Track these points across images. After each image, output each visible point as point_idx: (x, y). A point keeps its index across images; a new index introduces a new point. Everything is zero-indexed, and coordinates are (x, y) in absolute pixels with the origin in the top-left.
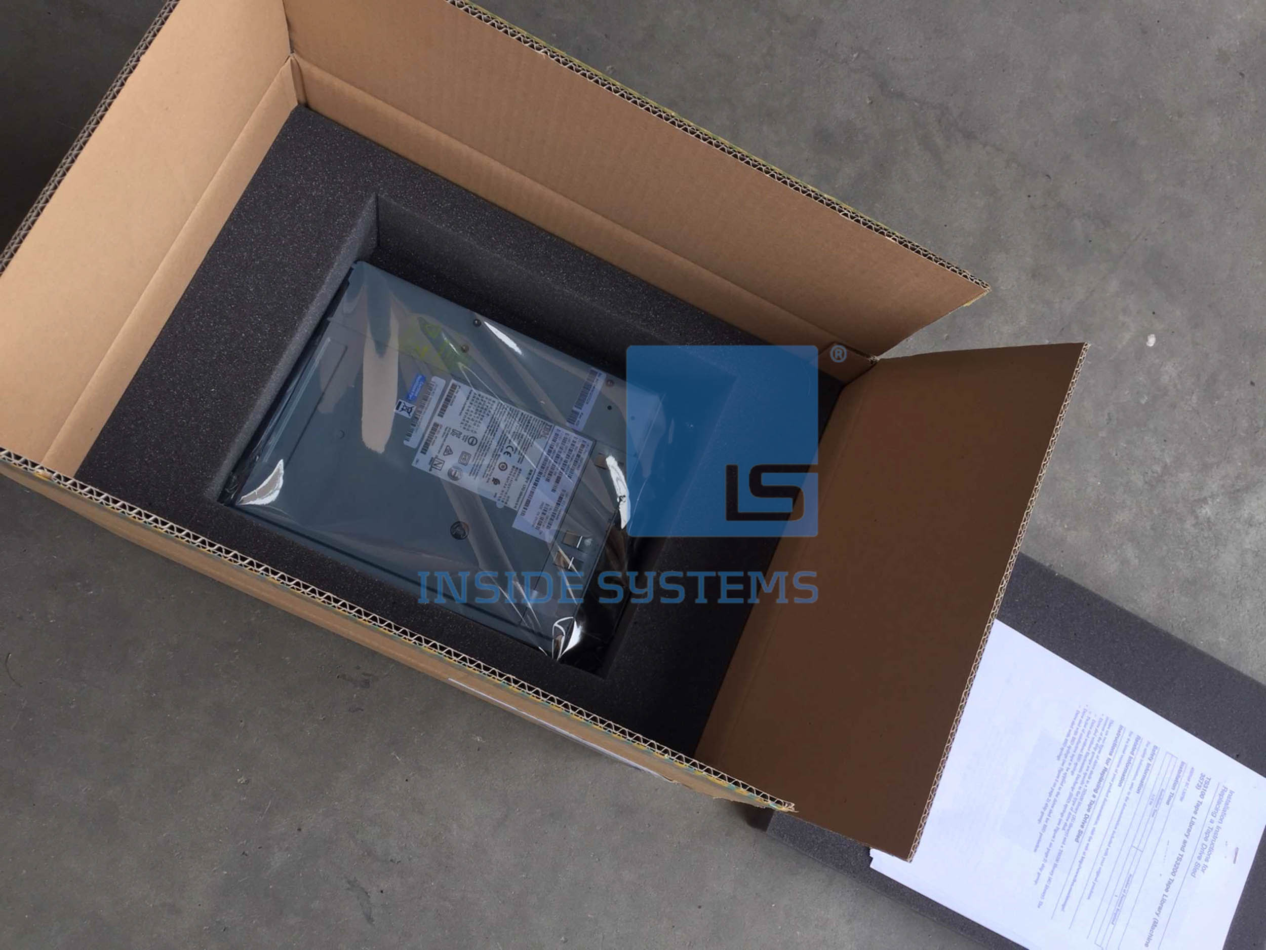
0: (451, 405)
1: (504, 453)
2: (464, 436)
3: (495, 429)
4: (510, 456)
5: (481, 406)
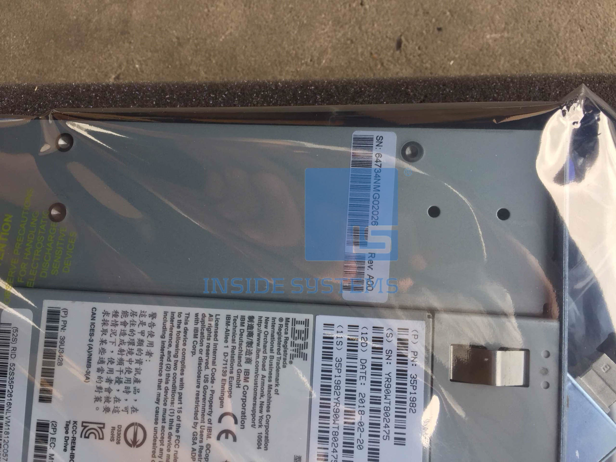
0: (60, 364)
1: (218, 438)
2: (113, 428)
3: (178, 384)
4: (235, 439)
5: (126, 339)
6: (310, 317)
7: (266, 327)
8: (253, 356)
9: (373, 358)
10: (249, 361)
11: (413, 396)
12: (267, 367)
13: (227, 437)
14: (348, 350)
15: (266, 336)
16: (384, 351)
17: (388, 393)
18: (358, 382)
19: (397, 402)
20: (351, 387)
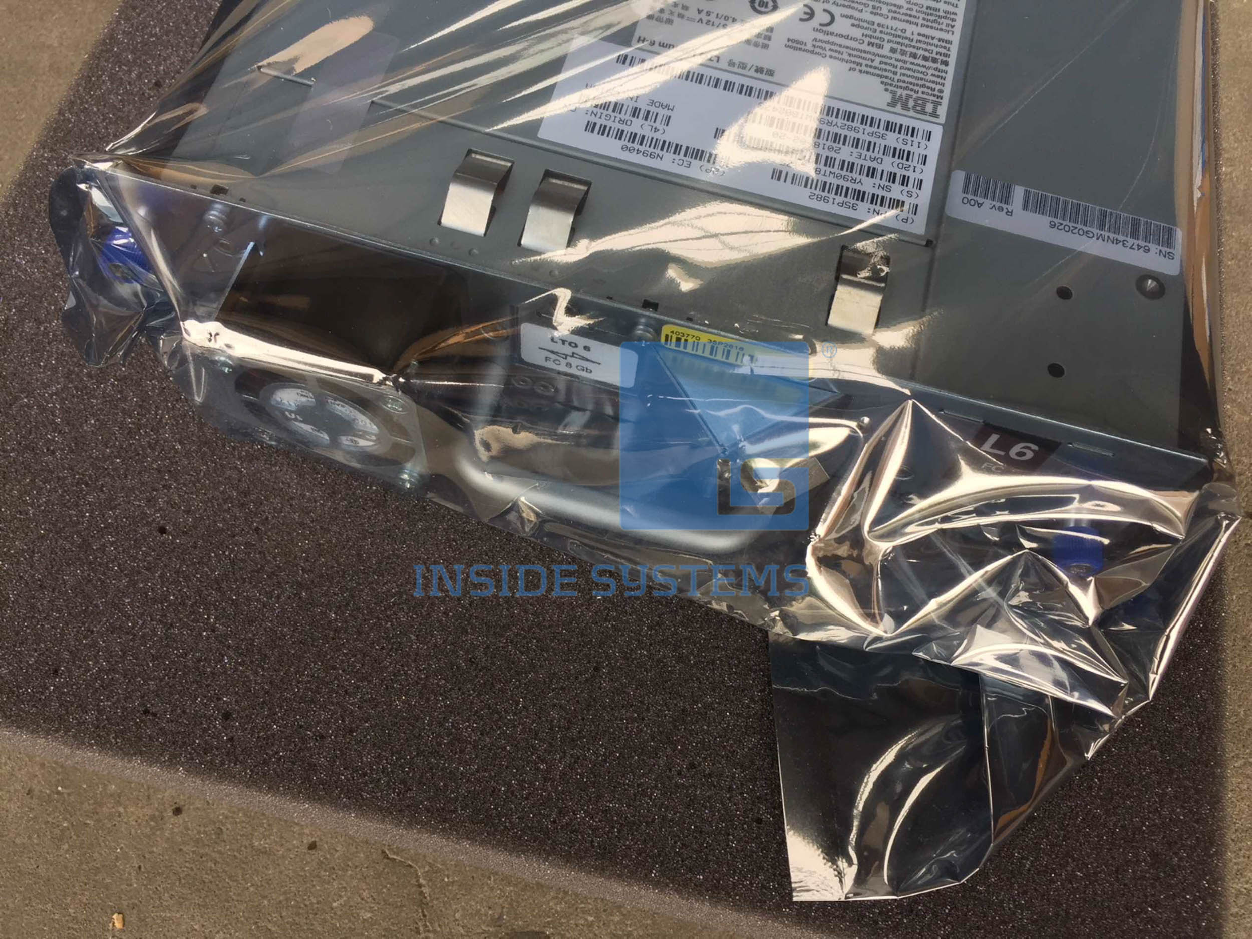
6: (942, 119)
7: (933, 75)
8: (898, 56)
9: (883, 171)
10: (893, 50)
11: (831, 201)
12: (883, 66)
13: (805, 13)
14: (895, 149)
15: (923, 73)
16: (891, 184)
17: (837, 176)
18: (854, 150)
19: (825, 183)
20: (849, 141)
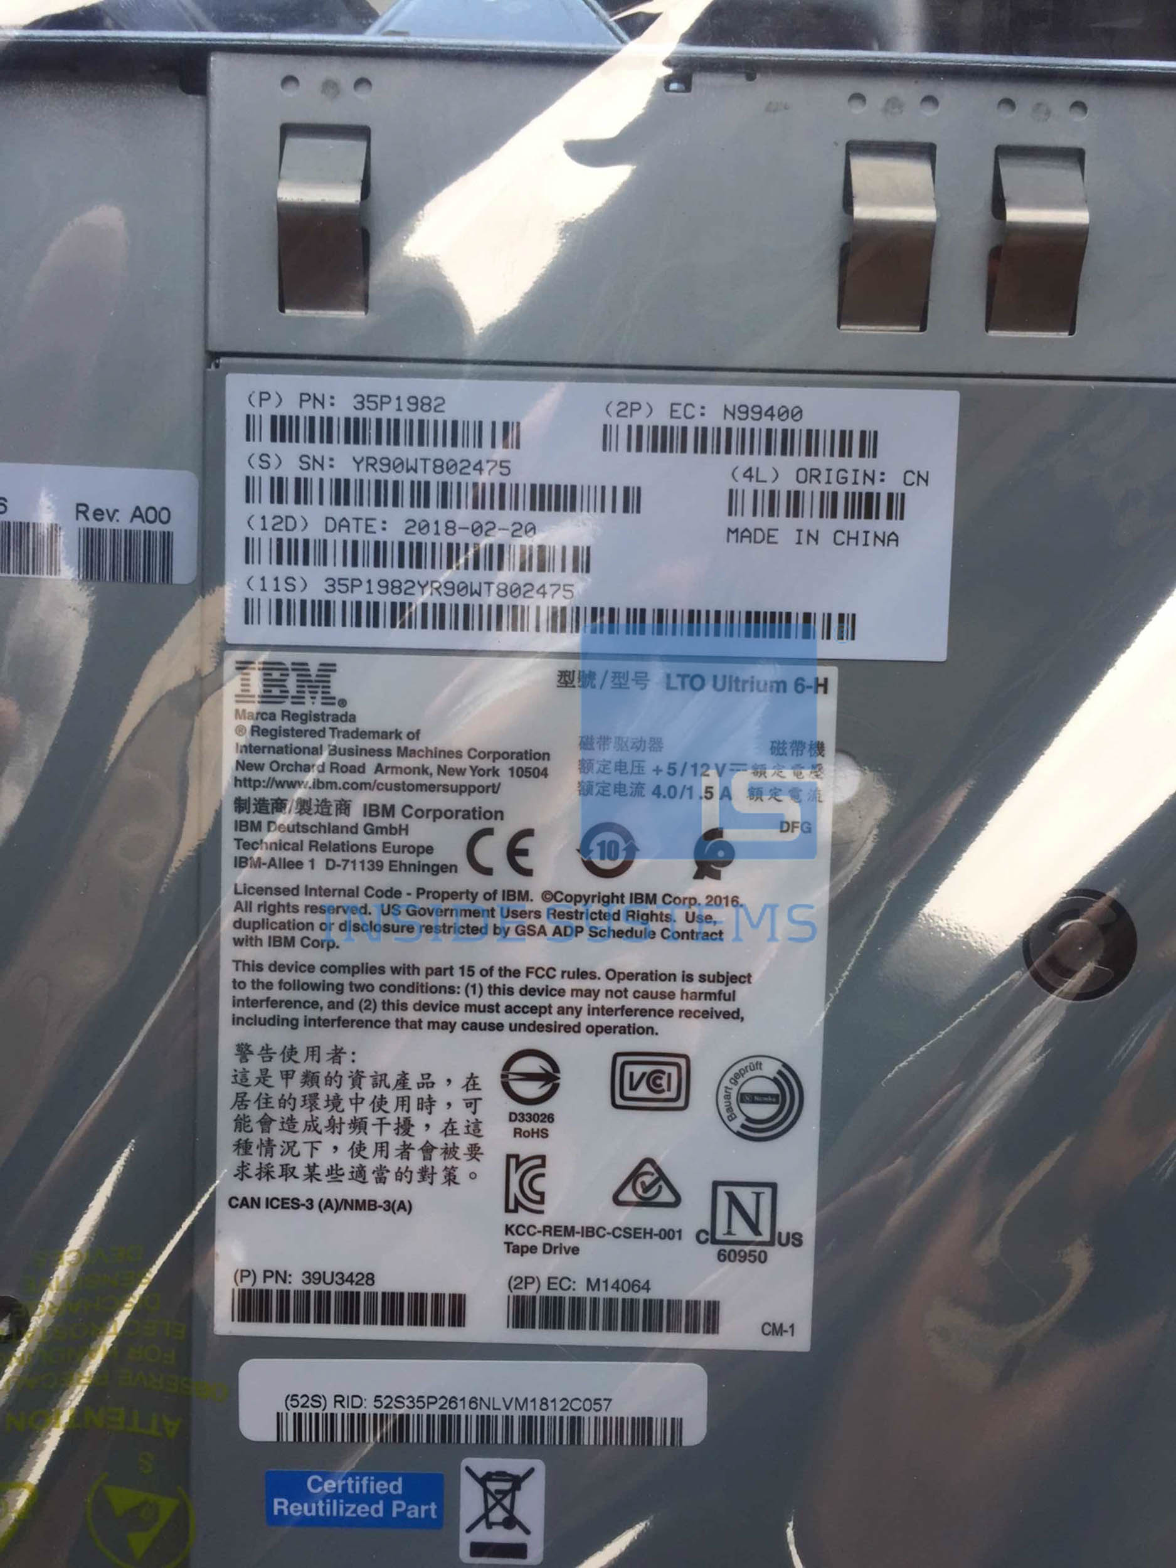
0: (370, 1278)
2: (517, 1132)
3: (406, 980)
5: (302, 1115)
6: (231, 658)
7: (260, 767)
8: (333, 795)
9: (321, 503)
10: (344, 807)
11: (404, 405)
12: (357, 761)
13: (525, 853)
14: (306, 562)
15: (281, 767)
16: (303, 474)
17: (400, 464)
18: (381, 536)
19: (421, 443)
20: (393, 554)
